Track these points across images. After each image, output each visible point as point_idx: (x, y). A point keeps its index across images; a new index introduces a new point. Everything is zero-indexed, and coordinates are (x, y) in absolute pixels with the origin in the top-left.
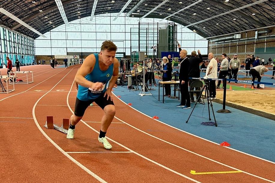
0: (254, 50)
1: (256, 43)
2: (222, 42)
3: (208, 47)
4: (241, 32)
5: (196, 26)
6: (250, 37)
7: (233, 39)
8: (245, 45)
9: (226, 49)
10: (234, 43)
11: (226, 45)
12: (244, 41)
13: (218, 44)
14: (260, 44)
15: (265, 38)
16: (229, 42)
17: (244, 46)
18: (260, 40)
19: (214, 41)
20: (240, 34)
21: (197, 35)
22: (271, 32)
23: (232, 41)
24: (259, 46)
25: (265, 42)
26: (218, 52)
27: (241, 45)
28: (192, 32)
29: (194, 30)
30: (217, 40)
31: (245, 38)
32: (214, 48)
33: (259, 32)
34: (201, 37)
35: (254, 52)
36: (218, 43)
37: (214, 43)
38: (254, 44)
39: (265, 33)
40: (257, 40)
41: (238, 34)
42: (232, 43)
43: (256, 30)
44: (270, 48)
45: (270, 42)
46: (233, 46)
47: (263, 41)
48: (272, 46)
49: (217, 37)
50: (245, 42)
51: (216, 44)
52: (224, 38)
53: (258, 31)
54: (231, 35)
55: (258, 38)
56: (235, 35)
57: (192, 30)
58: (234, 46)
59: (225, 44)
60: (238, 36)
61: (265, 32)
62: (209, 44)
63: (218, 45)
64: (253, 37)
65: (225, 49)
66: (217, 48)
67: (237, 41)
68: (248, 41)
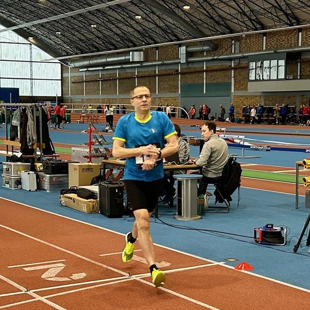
0: (178, 88)
1: (182, 74)
2: (97, 68)
3: (62, 80)
4: (143, 47)
5: (34, 29)
6: (168, 60)
7: (127, 62)
8: (155, 76)
9: (108, 84)
10: (129, 71)
11: (109, 76)
12: (152, 69)
13: (88, 74)
14: (190, 75)
15: (203, 61)
16: (116, 69)
17: (152, 78)
18: (190, 66)
19: (77, 64)
20: (142, 52)
21: (36, 50)
22: (216, 49)
23: (124, 66)
24: (190, 79)
25: (203, 72)
26: (87, 91)
27: (145, 77)
28: (26, 42)
29: (31, 39)
30: (86, 63)
31: (155, 61)
32: (78, 82)
33: (190, 49)
34: (46, 56)
35: (178, 92)
36: (88, 71)
37: (79, 69)
38: (178, 74)
39: (202, 52)
40: (184, 67)
41: (138, 52)
42: (123, 72)
43: (180, 45)
44: (217, 84)
45: (217, 70)
46: (126, 78)
47: (198, 69)
48: (220, 81)
49: (84, 57)
50: (155, 71)
51: (83, 74)
52: (104, 60)
53: (188, 45)
54: (118, 54)
55: (188, 63)
56: (131, 53)
57: (26, 38)
58: (129, 78)
59: (104, 73)
60: (137, 56)
61: (205, 48)
62: (64, 71)
63: (88, 76)
64: (174, 59)
65: (105, 85)
66: (86, 82)
67: (134, 67)
68: (163, 68)
